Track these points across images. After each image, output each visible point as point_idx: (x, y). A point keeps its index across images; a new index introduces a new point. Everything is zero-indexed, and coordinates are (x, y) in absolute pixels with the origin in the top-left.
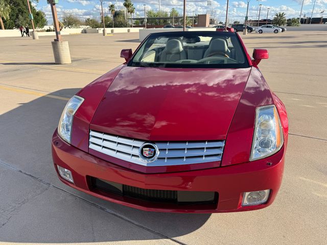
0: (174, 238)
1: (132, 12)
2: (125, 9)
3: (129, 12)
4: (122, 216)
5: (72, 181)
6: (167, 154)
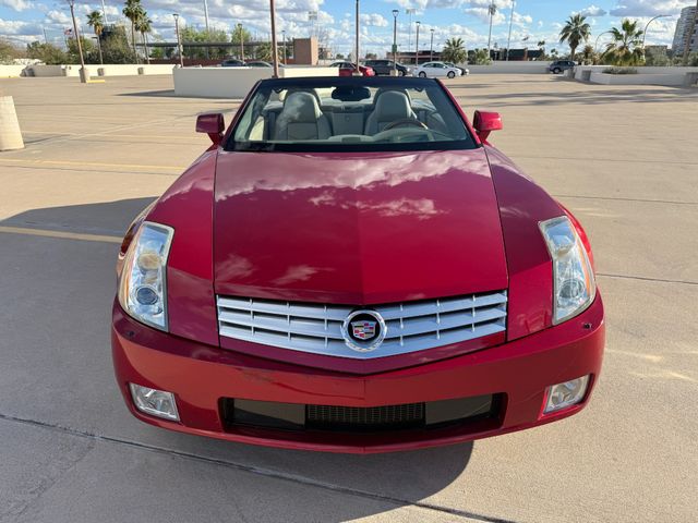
0: (423, 501)
1: (145, 29)
5: (174, 417)
6: (404, 329)
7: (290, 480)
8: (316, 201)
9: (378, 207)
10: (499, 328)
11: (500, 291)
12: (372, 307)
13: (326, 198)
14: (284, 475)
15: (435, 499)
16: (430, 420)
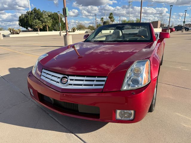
1: (113, 21)
2: (109, 20)
3: (111, 21)
4: (55, 118)
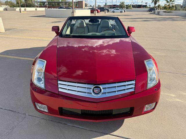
0: (111, 134)
6: (107, 90)
7: (77, 127)
8: (83, 50)
9: (100, 52)
10: (133, 90)
11: (133, 80)
12: (99, 85)
13: (86, 49)
14: (75, 126)
15: (114, 133)
16: (114, 113)
